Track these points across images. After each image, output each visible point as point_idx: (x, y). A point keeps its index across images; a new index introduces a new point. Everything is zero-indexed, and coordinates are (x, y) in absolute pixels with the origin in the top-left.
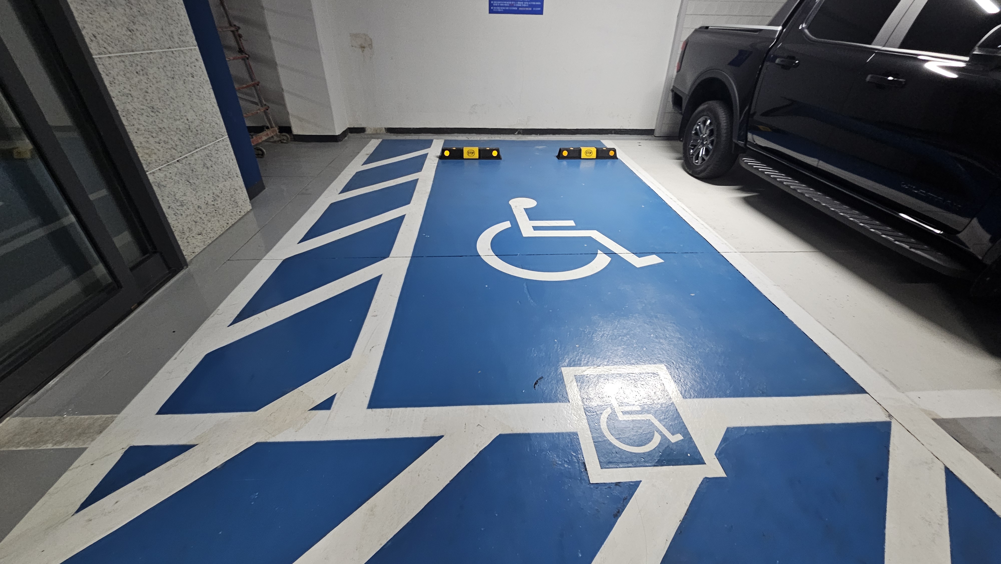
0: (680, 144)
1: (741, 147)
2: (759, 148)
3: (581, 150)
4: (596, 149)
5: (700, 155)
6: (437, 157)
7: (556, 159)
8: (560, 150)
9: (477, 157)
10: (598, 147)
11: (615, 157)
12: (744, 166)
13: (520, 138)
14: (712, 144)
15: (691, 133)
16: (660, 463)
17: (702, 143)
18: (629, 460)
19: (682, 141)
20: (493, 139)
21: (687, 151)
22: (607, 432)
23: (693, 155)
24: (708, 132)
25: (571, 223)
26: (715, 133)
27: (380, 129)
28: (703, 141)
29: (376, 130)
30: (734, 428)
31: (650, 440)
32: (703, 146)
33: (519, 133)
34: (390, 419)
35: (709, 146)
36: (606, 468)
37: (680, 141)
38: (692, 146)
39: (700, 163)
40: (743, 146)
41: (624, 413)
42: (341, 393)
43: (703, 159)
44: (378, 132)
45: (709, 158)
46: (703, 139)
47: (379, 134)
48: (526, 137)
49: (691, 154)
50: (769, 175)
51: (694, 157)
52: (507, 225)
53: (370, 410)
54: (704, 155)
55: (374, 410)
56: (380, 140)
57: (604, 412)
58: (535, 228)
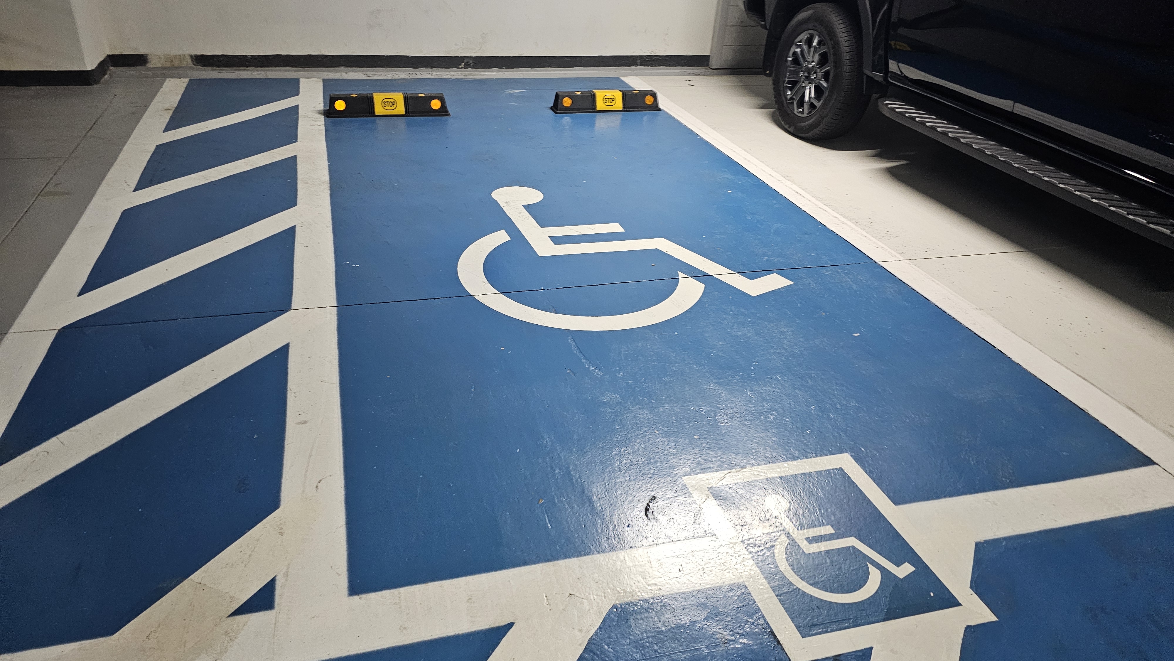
0: (766, 82)
1: (877, 81)
2: (909, 83)
3: (594, 96)
4: (621, 93)
5: (806, 99)
6: (319, 112)
7: (551, 112)
8: (557, 96)
9: (403, 112)
10: (624, 89)
11: (655, 107)
12: (887, 114)
13: (471, 75)
14: (827, 80)
15: (787, 61)
16: (891, 615)
17: (807, 78)
18: (840, 616)
19: (769, 75)
20: (419, 76)
21: (782, 94)
22: (792, 576)
23: (792, 99)
24: (817, 57)
25: (616, 228)
26: (831, 58)
27: (181, 58)
28: (809, 74)
29: (170, 59)
30: (987, 542)
31: (864, 580)
32: (810, 83)
33: (467, 66)
34: (400, 608)
35: (821, 82)
36: (810, 636)
37: (766, 75)
38: (789, 82)
39: (806, 112)
40: (881, 79)
41: (811, 540)
42: (286, 575)
43: (812, 106)
44: (176, 63)
45: (825, 103)
46: (809, 71)
47: (180, 67)
48: (482, 73)
49: (789, 97)
50: (933, 129)
51: (795, 103)
52: (501, 237)
53: (356, 598)
54: (814, 98)
55: (364, 596)
56: (187, 80)
57: (777, 543)
58: (557, 240)
